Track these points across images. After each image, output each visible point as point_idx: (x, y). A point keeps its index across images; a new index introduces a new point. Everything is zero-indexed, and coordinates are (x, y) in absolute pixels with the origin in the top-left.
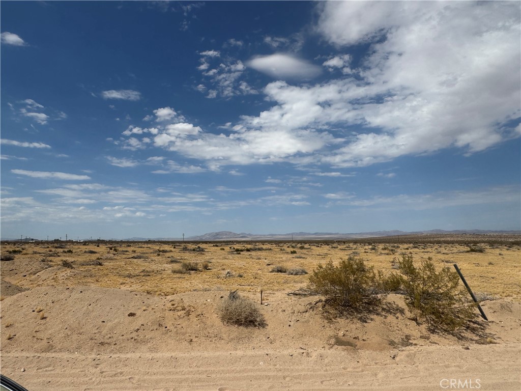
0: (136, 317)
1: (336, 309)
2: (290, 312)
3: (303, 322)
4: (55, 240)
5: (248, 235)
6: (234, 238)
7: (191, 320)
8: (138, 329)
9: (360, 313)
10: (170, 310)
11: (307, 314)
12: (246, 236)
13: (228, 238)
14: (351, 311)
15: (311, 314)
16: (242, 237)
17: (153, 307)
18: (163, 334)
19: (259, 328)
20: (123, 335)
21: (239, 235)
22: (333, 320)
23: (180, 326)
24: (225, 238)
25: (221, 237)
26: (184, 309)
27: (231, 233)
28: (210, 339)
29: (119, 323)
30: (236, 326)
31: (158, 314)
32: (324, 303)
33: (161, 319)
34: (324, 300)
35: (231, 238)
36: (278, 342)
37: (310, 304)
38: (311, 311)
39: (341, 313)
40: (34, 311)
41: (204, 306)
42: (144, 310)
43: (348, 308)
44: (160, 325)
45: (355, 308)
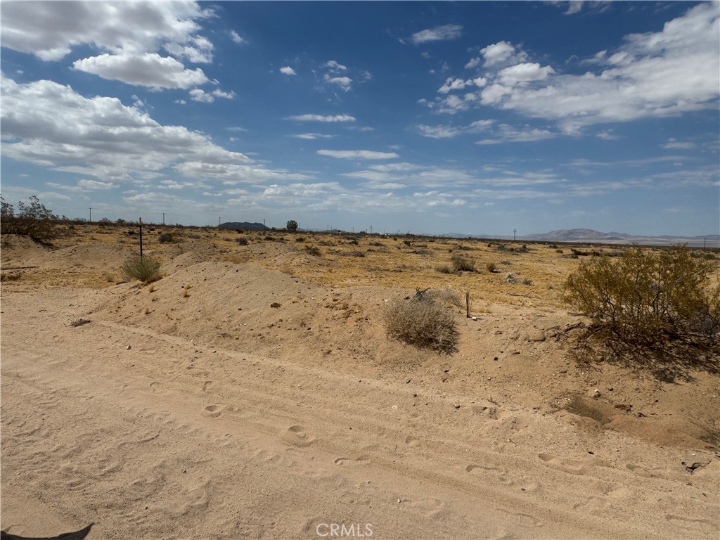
0: (279, 309)
1: (609, 345)
2: (511, 336)
3: (526, 358)
4: (361, 233)
5: (622, 235)
6: (597, 239)
7: (347, 324)
8: (273, 325)
9: (664, 361)
10: (327, 307)
11: (543, 345)
12: (618, 236)
13: (587, 239)
14: (645, 355)
15: (550, 347)
16: (612, 238)
17: (307, 299)
18: (299, 337)
19: (439, 354)
20: (252, 330)
21: (606, 235)
22: (593, 364)
23: (327, 330)
24: (582, 239)
25: (575, 237)
26: (345, 308)
27: (592, 231)
28: (356, 356)
29: (256, 314)
30: (404, 343)
31: (309, 310)
32: (586, 330)
33: (309, 316)
34: (587, 325)
35: (592, 239)
36: (457, 381)
37: (558, 328)
38: (552, 342)
39: (617, 355)
40: (183, 287)
41: (375, 307)
42: (294, 302)
43: (640, 347)
44: (303, 324)
45: (659, 349)
